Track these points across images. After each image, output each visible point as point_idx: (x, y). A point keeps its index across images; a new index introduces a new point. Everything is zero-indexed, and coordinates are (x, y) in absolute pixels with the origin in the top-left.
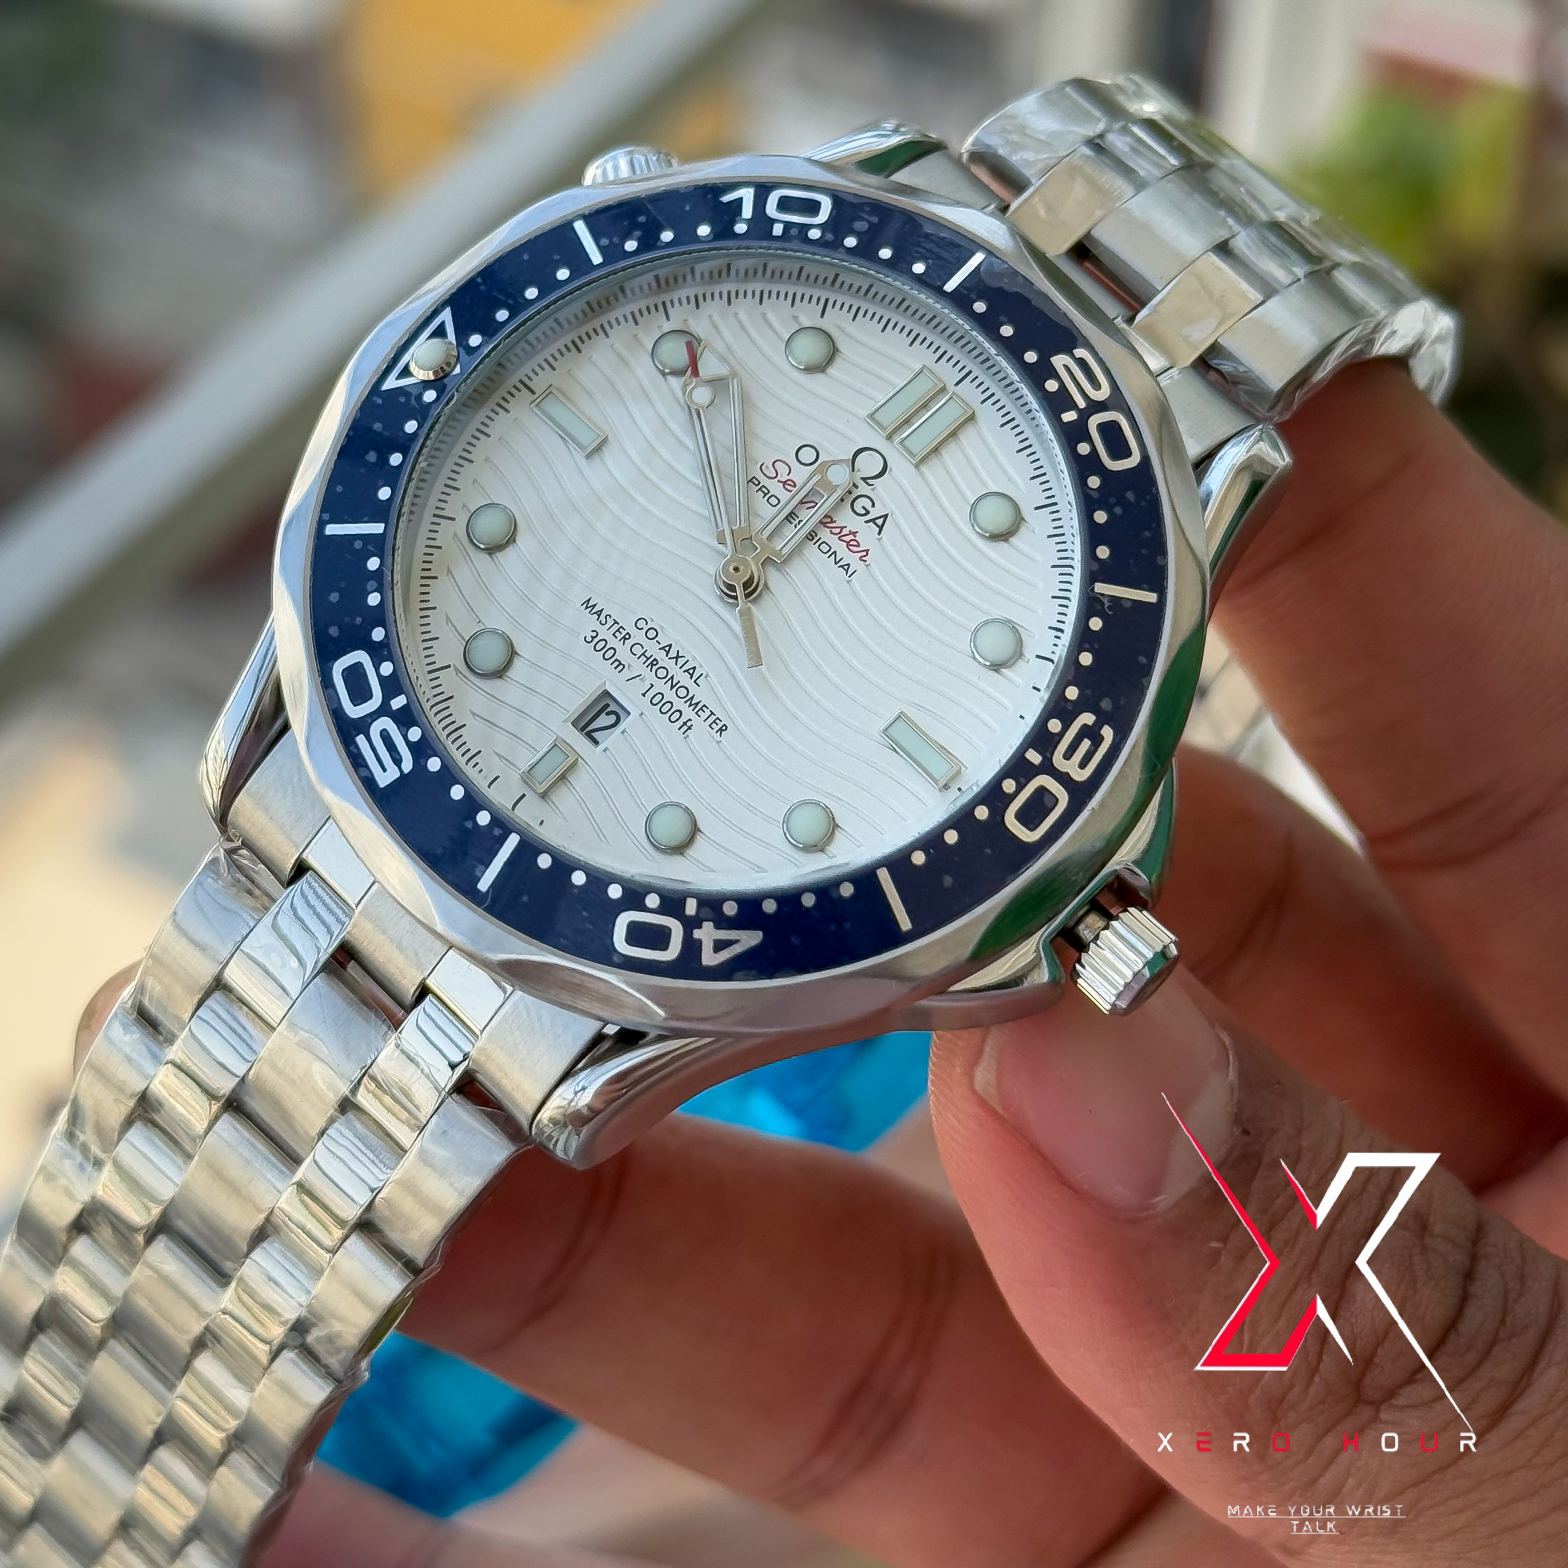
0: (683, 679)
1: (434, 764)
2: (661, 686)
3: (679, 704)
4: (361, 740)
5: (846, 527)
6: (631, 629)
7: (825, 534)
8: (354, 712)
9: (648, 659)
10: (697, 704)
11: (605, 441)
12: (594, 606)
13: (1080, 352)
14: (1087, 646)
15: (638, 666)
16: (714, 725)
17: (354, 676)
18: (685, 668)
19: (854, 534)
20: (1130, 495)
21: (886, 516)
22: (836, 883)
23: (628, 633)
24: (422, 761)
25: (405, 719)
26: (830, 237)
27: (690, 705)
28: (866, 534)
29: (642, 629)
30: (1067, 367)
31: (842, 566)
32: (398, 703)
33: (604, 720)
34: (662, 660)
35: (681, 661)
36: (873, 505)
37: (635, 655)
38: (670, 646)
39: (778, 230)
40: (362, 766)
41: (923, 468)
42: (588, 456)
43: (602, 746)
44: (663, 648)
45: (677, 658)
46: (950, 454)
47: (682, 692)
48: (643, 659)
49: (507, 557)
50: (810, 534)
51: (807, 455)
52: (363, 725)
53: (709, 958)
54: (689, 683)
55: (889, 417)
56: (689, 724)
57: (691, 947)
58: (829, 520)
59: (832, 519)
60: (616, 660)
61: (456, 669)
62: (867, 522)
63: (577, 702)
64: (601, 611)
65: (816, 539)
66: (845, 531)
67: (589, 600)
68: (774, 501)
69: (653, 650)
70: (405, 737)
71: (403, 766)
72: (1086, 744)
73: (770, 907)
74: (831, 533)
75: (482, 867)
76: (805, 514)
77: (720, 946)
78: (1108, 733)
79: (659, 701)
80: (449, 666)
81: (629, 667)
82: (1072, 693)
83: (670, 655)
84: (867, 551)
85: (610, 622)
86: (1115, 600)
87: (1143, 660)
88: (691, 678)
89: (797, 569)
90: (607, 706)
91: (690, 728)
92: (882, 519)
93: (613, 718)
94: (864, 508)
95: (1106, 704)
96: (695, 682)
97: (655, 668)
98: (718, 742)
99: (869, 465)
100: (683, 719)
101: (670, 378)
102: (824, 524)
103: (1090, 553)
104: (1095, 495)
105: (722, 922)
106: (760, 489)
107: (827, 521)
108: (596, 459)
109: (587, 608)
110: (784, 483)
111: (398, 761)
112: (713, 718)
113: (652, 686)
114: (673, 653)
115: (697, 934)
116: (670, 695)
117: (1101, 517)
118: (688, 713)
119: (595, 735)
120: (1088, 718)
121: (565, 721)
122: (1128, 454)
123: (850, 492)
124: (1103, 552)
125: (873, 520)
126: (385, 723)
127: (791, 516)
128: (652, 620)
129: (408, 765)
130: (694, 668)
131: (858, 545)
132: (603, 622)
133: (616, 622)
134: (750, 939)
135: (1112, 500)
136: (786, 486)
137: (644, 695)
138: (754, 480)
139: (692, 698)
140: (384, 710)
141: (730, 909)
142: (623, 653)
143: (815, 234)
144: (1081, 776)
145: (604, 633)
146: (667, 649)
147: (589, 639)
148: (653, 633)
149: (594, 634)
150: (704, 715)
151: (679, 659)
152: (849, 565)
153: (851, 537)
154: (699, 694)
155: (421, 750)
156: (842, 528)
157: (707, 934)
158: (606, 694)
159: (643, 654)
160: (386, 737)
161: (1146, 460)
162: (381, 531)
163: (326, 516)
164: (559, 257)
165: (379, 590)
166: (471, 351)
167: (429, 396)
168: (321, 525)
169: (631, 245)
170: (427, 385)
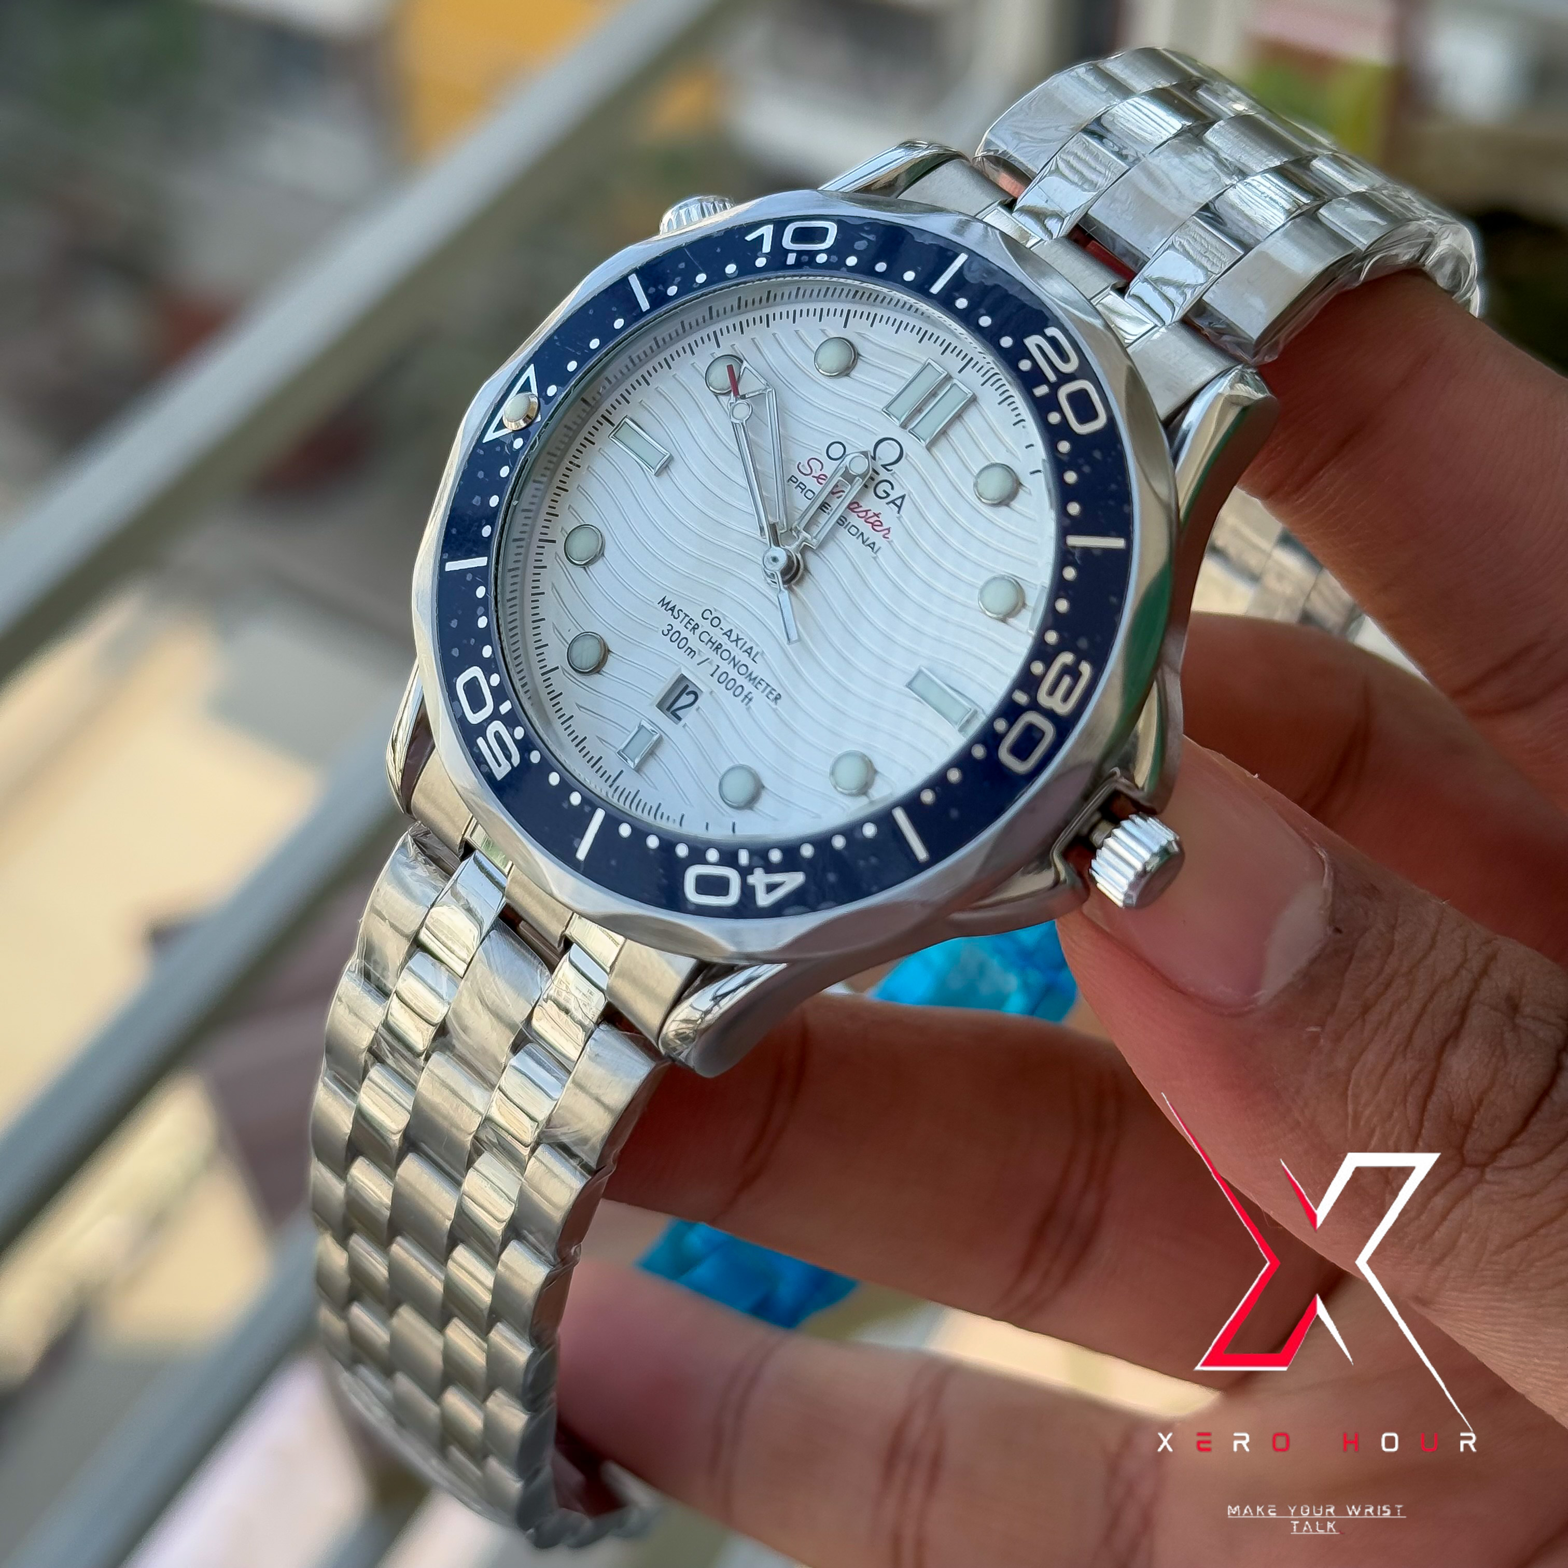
0: (743, 658)
1: (535, 757)
2: (726, 667)
3: (741, 680)
4: (480, 741)
5: (870, 510)
6: (698, 619)
7: (853, 519)
8: (474, 719)
9: (713, 644)
10: (755, 679)
11: (671, 459)
12: (668, 603)
13: (1051, 331)
14: (1062, 593)
15: (707, 651)
16: (770, 696)
17: (472, 687)
18: (745, 648)
19: (877, 515)
20: (1097, 455)
21: (903, 497)
22: (861, 823)
23: (697, 624)
24: (526, 755)
25: (511, 721)
26: (834, 259)
27: (750, 680)
28: (888, 514)
29: (707, 619)
30: (1039, 347)
31: (869, 545)
32: (505, 707)
33: (686, 699)
34: (726, 644)
35: (740, 643)
36: (893, 488)
37: (703, 641)
38: (731, 631)
39: (791, 259)
40: (483, 764)
41: (935, 450)
42: (658, 474)
43: (682, 722)
44: (725, 634)
45: (738, 639)
46: (956, 433)
47: (743, 670)
48: (710, 644)
49: (597, 568)
50: (840, 519)
51: (836, 451)
52: (480, 730)
53: (764, 900)
54: (748, 662)
55: (903, 408)
56: (750, 696)
57: (748, 892)
58: (856, 506)
59: (858, 504)
60: (689, 648)
61: (563, 669)
62: (888, 503)
63: (659, 689)
64: (674, 607)
65: (846, 524)
66: (870, 514)
67: (664, 599)
68: (810, 495)
69: (718, 636)
70: (512, 736)
71: (513, 760)
72: (1067, 681)
73: (807, 850)
74: (859, 517)
75: (578, 840)
76: (835, 503)
77: (771, 888)
78: (1086, 669)
79: (724, 680)
80: (557, 668)
81: (699, 654)
82: (1052, 637)
83: (731, 639)
84: (889, 529)
85: (682, 615)
86: (1086, 551)
87: (1113, 600)
88: (749, 656)
89: (832, 553)
90: (687, 687)
91: (750, 700)
92: (901, 499)
93: (692, 697)
94: (885, 491)
95: (1083, 643)
96: (753, 660)
97: (720, 651)
98: (775, 710)
99: (888, 453)
100: (745, 693)
101: (722, 398)
102: (852, 510)
103: (1062, 512)
104: (1065, 458)
105: (770, 868)
106: (798, 486)
107: (853, 506)
108: (665, 476)
109: (662, 606)
110: (818, 478)
111: (508, 757)
112: (769, 689)
113: (718, 666)
114: (733, 637)
115: (751, 880)
116: (733, 674)
117: (1071, 477)
118: (749, 687)
119: (678, 713)
120: (1067, 658)
121: (651, 705)
122: (1094, 416)
123: (872, 479)
124: (1074, 509)
125: (893, 502)
126: (497, 726)
127: (824, 506)
128: (716, 610)
129: (516, 760)
130: (751, 648)
131: (882, 525)
132: (677, 616)
133: (686, 615)
134: (794, 880)
135: (1081, 461)
136: (820, 480)
137: (712, 675)
138: (793, 479)
139: (751, 674)
140: (495, 715)
142: (694, 642)
143: (822, 258)
144: (1063, 709)
145: (678, 626)
146: (728, 634)
147: (666, 632)
148: (716, 621)
149: (670, 627)
150: (761, 688)
151: (739, 642)
152: (874, 543)
153: (876, 518)
154: (758, 670)
155: (525, 746)
156: (867, 511)
157: (758, 879)
158: (683, 678)
159: (710, 641)
160: (498, 737)
161: (1111, 420)
162: (485, 564)
163: (446, 556)
164: (614, 309)
165: (486, 614)
166: (548, 400)
167: (518, 443)
168: (442, 563)
169: (672, 290)
170: (517, 434)
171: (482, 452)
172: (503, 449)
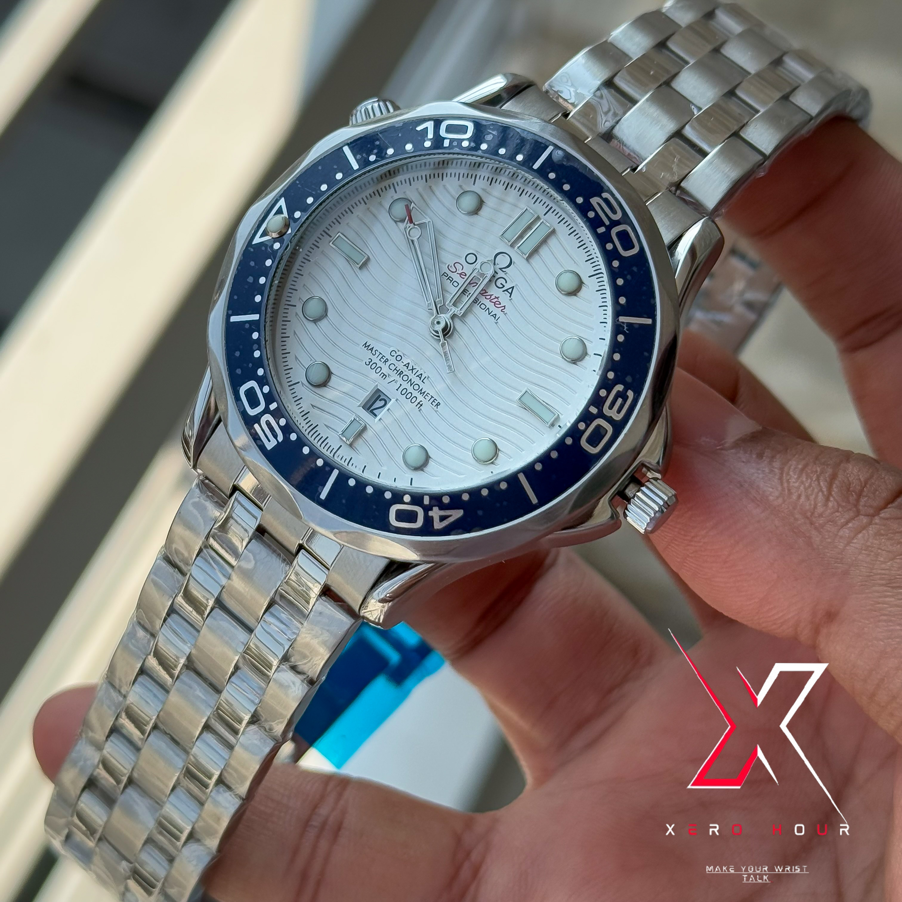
0: (416, 380)
1: (293, 437)
2: (405, 385)
3: (415, 393)
4: (256, 426)
6: (388, 356)
7: (483, 300)
8: (252, 412)
9: (398, 371)
10: (424, 393)
11: (368, 259)
12: (369, 346)
13: (605, 195)
14: (616, 349)
15: (394, 376)
16: (433, 403)
17: (251, 393)
18: (417, 374)
19: (497, 298)
20: (635, 269)
21: (513, 288)
22: (498, 482)
23: (387, 359)
24: (287, 435)
25: (277, 414)
26: (473, 144)
27: (421, 394)
28: (504, 298)
29: (394, 356)
30: (599, 204)
31: (492, 315)
32: (273, 406)
33: (379, 404)
34: (405, 371)
36: (506, 282)
37: (391, 370)
38: (409, 364)
39: (446, 143)
40: (258, 440)
41: (531, 261)
42: (360, 268)
43: (378, 418)
44: (405, 365)
45: (412, 370)
46: (544, 251)
47: (416, 387)
48: (396, 371)
49: (323, 324)
50: (475, 299)
51: (471, 259)
52: (257, 419)
53: (438, 525)
54: (419, 382)
55: (513, 235)
56: (421, 403)
57: (428, 520)
58: (484, 292)
59: (486, 291)
60: (382, 373)
61: (302, 383)
62: (503, 291)
63: (364, 395)
64: (373, 348)
65: (478, 303)
66: (493, 297)
67: (366, 343)
68: (455, 284)
69: (400, 366)
70: (278, 424)
71: (278, 438)
72: (620, 400)
73: (466, 497)
74: (486, 298)
75: (320, 487)
76: (472, 290)
77: (442, 518)
78: (630, 394)
79: (405, 393)
80: (299, 382)
81: (389, 377)
82: (611, 375)
83: (409, 369)
84: (505, 306)
85: (378, 353)
86: (630, 325)
87: (647, 354)
88: (420, 379)
89: (470, 319)
90: (380, 396)
91: (421, 405)
92: (511, 289)
93: (383, 403)
94: (501, 284)
95: (629, 379)
96: (422, 381)
97: (402, 376)
98: (436, 411)
99: (503, 261)
100: (418, 401)
101: (399, 223)
102: (482, 294)
103: (616, 302)
104: (617, 270)
105: (442, 507)
106: (448, 278)
108: (365, 270)
109: (365, 347)
110: (460, 274)
111: (275, 436)
112: (433, 399)
113: (401, 385)
114: (410, 367)
115: (430, 513)
116: (410, 389)
117: (620, 282)
118: (420, 398)
119: (375, 411)
120: (620, 388)
121: (359, 406)
122: (633, 247)
123: (494, 276)
124: (622, 300)
125: (507, 290)
126: (267, 417)
127: (465, 291)
128: (398, 351)
129: (280, 438)
130: (421, 374)
131: (500, 304)
132: (374, 354)
133: (380, 353)
134: (457, 514)
135: (626, 273)
136: (462, 276)
137: (397, 390)
138: (445, 274)
139: (421, 390)
140: (266, 411)
141: (446, 500)
142: (385, 370)
143: (465, 144)
144: (618, 417)
145: (375, 359)
146: (407, 365)
147: (368, 363)
148: (399, 358)
149: (370, 360)
150: (428, 398)
151: (414, 370)
152: (496, 315)
153: (496, 300)
154: (425, 387)
155: (287, 430)
156: (491, 295)
157: (435, 513)
158: (378, 390)
159: (395, 369)
160: (268, 424)
161: (642, 249)
162: (258, 318)
163: (230, 312)
164: (335, 167)
165: (259, 349)
166: (296, 220)
167: (277, 246)
168: (228, 317)
169: (372, 158)
170: (275, 240)
171: (252, 250)
172: (266, 249)
